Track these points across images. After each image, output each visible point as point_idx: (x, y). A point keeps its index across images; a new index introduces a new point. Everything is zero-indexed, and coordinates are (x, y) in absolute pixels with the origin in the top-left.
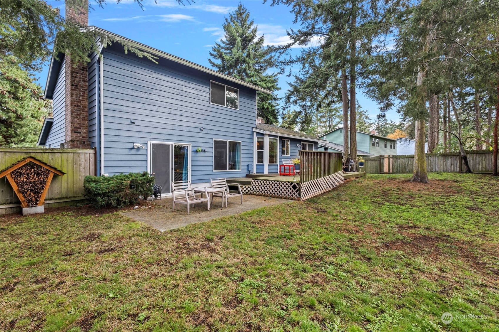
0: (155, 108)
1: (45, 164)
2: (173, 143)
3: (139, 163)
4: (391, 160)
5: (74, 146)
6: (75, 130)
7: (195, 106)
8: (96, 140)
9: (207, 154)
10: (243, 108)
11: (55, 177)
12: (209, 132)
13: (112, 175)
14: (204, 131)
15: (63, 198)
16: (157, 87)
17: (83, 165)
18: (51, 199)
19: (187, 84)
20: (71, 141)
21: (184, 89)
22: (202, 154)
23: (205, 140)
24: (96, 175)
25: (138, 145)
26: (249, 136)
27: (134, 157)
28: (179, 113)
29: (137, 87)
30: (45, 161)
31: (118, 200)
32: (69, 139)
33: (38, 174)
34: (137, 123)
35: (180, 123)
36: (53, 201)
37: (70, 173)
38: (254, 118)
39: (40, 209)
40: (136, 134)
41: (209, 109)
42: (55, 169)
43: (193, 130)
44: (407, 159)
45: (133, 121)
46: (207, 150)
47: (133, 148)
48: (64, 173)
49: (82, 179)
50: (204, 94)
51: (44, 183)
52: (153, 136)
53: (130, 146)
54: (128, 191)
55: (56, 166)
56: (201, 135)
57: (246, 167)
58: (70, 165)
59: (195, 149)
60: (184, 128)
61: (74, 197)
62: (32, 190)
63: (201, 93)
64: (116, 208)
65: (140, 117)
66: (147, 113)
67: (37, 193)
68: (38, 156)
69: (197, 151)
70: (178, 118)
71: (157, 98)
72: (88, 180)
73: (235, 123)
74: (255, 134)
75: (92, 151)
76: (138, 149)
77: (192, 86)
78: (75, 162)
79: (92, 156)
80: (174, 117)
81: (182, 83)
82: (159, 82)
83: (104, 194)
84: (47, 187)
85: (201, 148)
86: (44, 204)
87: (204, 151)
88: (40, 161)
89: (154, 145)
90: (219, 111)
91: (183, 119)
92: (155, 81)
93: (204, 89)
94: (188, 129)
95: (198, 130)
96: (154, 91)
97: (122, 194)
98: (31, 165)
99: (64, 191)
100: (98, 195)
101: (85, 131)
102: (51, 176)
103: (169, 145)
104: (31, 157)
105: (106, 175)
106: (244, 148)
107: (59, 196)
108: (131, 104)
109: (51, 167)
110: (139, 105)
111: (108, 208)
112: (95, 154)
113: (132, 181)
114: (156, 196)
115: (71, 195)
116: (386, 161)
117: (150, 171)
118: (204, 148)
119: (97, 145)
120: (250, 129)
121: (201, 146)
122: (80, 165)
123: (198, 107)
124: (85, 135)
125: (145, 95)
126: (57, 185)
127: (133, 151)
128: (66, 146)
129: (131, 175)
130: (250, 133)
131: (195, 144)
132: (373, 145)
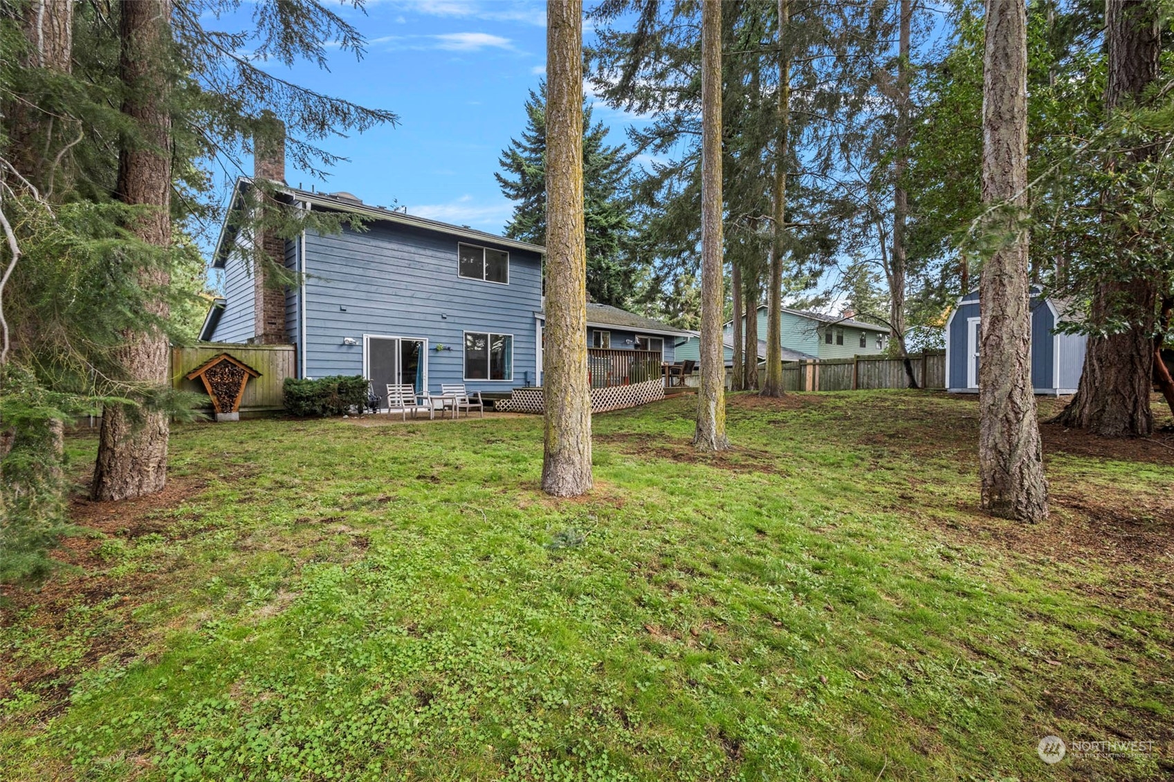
0: (373, 289)
1: (240, 362)
2: (400, 337)
3: (352, 365)
4: (817, 367)
5: (268, 342)
6: (269, 321)
7: (434, 282)
8: (297, 333)
9: (453, 354)
10: (515, 281)
11: (251, 378)
12: (457, 320)
13: (316, 379)
14: (449, 319)
15: (258, 407)
16: (377, 259)
17: (280, 366)
18: (245, 407)
19: (422, 252)
20: (264, 334)
21: (417, 258)
22: (446, 354)
23: (451, 333)
24: (296, 377)
25: (350, 339)
26: (528, 326)
27: (345, 357)
28: (409, 293)
29: (349, 261)
30: (238, 358)
31: (323, 406)
32: (261, 332)
33: (233, 374)
34: (349, 310)
35: (411, 309)
36: (246, 410)
37: (266, 375)
38: (536, 297)
39: (235, 415)
40: (348, 326)
41: (457, 286)
42: (251, 369)
43: (430, 318)
44: (842, 367)
45: (343, 308)
46: (452, 347)
47: (343, 344)
48: (260, 375)
49: (281, 383)
50: (448, 264)
51: (239, 384)
52: (370, 327)
53: (340, 341)
54: (336, 397)
55: (250, 365)
56: (443, 325)
57: (522, 376)
58: (266, 365)
59: (434, 346)
60: (417, 316)
61: (271, 406)
62: (226, 393)
63: (443, 263)
64: (321, 416)
65: (352, 302)
66: (363, 295)
67: (232, 397)
68: (232, 353)
69: (436, 350)
70: (408, 301)
71: (377, 274)
72: (288, 383)
73: (502, 305)
74: (538, 323)
75: (291, 348)
76: (351, 345)
77: (429, 253)
78: (271, 362)
79: (292, 353)
80: (402, 300)
81: (413, 250)
82: (379, 251)
83: (308, 398)
84: (242, 391)
85: (443, 345)
86: (238, 410)
87: (449, 349)
88: (234, 359)
89: (371, 339)
90: (474, 288)
91: (415, 302)
92: (373, 250)
93: (449, 256)
94: (422, 316)
95: (439, 318)
96: (373, 264)
97: (328, 399)
98: (225, 363)
99: (259, 397)
100: (301, 398)
101: (281, 321)
102: (246, 377)
103: (393, 341)
104: (226, 354)
105: (309, 378)
106: (518, 345)
107: (253, 404)
108: (342, 285)
109: (246, 366)
110: (351, 286)
111: (312, 415)
112: (296, 351)
113: (341, 384)
114: (374, 410)
115: (266, 403)
116: (809, 369)
117: (366, 375)
118: (448, 346)
119: (298, 340)
120: (530, 315)
121: (443, 342)
122: (277, 366)
123: (438, 283)
124: (281, 327)
125: (360, 271)
126: (251, 390)
127: (344, 349)
128: (256, 342)
129: (340, 377)
130: (529, 321)
131: (433, 339)
132: (829, 340)
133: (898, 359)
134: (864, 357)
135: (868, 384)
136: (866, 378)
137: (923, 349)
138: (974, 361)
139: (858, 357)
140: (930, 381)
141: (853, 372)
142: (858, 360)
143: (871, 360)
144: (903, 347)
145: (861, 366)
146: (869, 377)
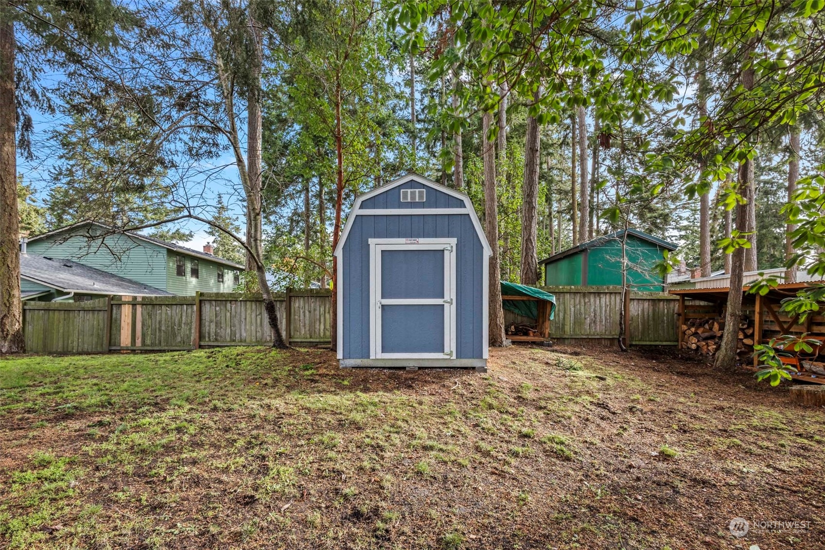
4: (139, 309)
44: (178, 309)
116: (126, 310)
132: (180, 272)
133: (256, 300)
134: (210, 295)
135: (216, 334)
136: (213, 326)
137: (287, 288)
138: (379, 312)
139: (202, 294)
140: (296, 330)
141: (195, 317)
142: (202, 299)
143: (221, 300)
144: (264, 283)
145: (207, 309)
146: (218, 324)
